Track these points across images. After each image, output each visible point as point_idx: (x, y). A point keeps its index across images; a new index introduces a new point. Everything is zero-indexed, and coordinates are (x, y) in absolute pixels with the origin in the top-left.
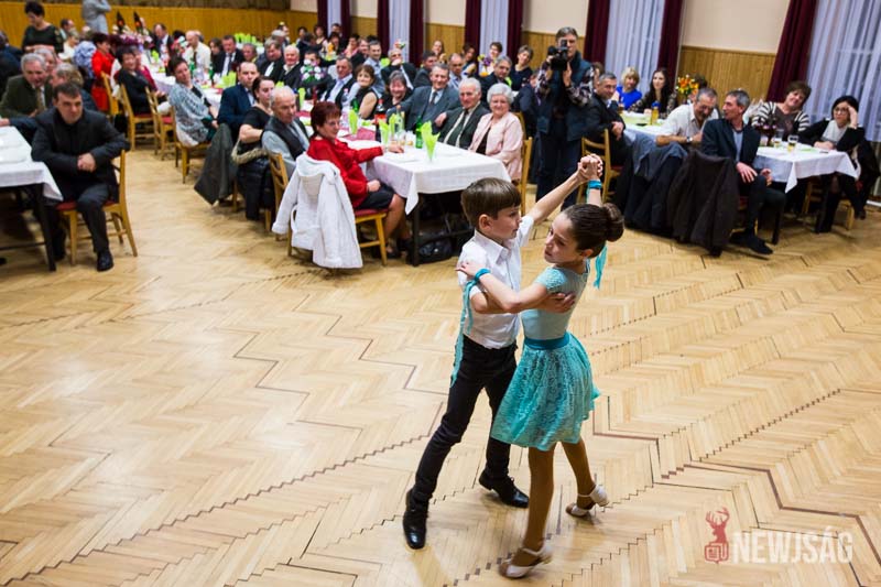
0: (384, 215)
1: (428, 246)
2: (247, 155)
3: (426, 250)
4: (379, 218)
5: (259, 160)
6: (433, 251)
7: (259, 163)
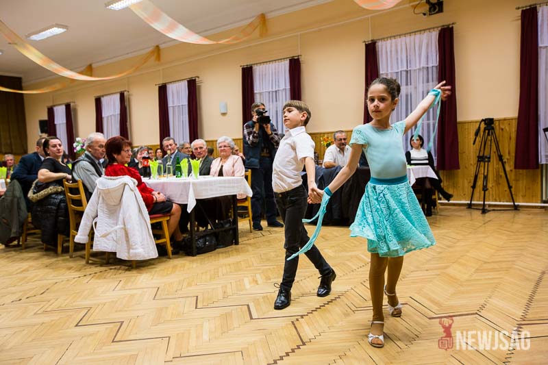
0: (168, 218)
1: (201, 241)
2: (43, 193)
3: (200, 243)
4: (164, 220)
5: (54, 196)
6: (205, 243)
7: (54, 198)
